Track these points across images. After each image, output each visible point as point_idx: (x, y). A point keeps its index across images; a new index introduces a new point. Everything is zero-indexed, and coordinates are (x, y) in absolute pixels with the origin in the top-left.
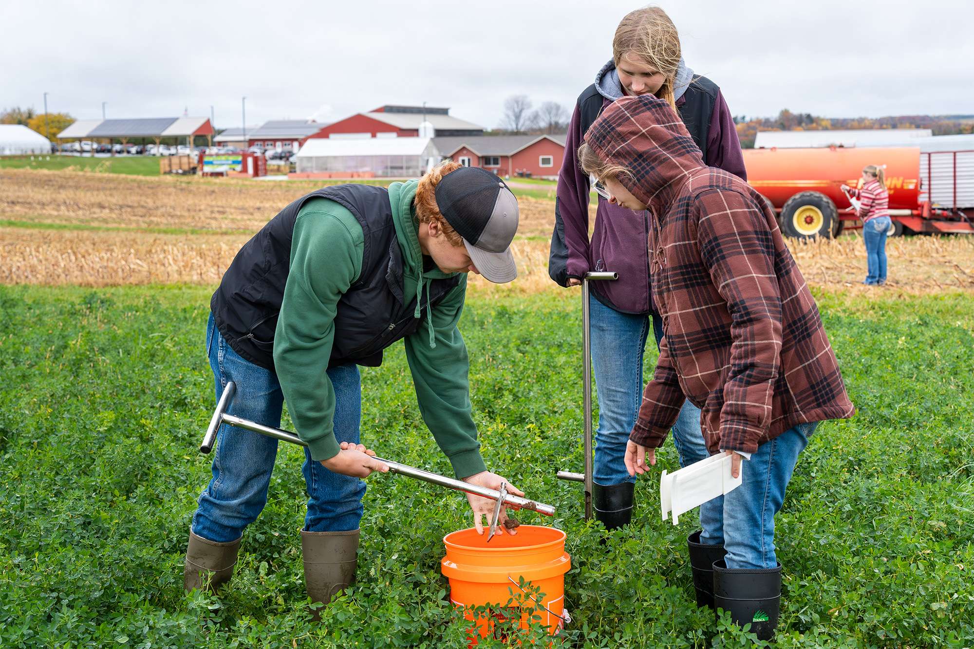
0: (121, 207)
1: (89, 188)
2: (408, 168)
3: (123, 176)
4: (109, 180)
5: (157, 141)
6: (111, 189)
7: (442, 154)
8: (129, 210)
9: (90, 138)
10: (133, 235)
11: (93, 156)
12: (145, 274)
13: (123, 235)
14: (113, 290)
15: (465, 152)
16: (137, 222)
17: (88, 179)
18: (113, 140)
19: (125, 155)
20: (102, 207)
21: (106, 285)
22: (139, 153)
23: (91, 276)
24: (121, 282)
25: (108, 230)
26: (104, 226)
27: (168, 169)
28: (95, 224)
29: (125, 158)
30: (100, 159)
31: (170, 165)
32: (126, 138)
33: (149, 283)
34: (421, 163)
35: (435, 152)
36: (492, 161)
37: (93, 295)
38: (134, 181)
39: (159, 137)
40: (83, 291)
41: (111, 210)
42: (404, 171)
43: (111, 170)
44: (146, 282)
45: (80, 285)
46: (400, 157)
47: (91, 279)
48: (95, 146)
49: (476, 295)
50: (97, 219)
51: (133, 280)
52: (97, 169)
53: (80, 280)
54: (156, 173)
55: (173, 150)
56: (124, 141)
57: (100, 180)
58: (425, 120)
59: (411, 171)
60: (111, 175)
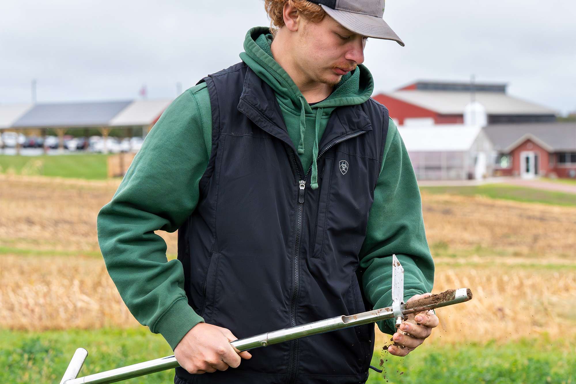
0: (56, 223)
1: (13, 197)
2: (449, 168)
3: (58, 180)
4: (40, 186)
5: (105, 132)
6: (42, 198)
7: (499, 148)
8: (67, 227)
9: (16, 129)
10: (72, 262)
11: (18, 155)
12: (94, 314)
13: (60, 262)
14: (54, 336)
15: (529, 145)
16: (78, 243)
17: (12, 185)
18: (46, 132)
19: (60, 152)
20: (30, 222)
21: (46, 329)
22: (81, 148)
23: (24, 315)
24: (63, 324)
25: (39, 254)
26: (34, 248)
27: (118, 171)
28: (22, 246)
29: (63, 156)
30: (27, 158)
31: (122, 165)
32: (61, 128)
33: (102, 326)
34: (467, 162)
35: (487, 145)
36: (568, 158)
37: (35, 341)
38: (72, 187)
39: (106, 127)
40: (16, 338)
41: (43, 227)
42: (443, 173)
43: (43, 172)
44: (97, 325)
45: (12, 329)
46: (438, 154)
47: (24, 321)
48: (22, 139)
49: (549, 347)
50: (24, 239)
51: (80, 322)
52: (25, 171)
53: (10, 322)
54: (103, 176)
55: (125, 145)
56: (60, 132)
57: (28, 186)
58: (473, 101)
59: (453, 173)
60: (44, 179)
